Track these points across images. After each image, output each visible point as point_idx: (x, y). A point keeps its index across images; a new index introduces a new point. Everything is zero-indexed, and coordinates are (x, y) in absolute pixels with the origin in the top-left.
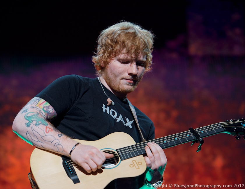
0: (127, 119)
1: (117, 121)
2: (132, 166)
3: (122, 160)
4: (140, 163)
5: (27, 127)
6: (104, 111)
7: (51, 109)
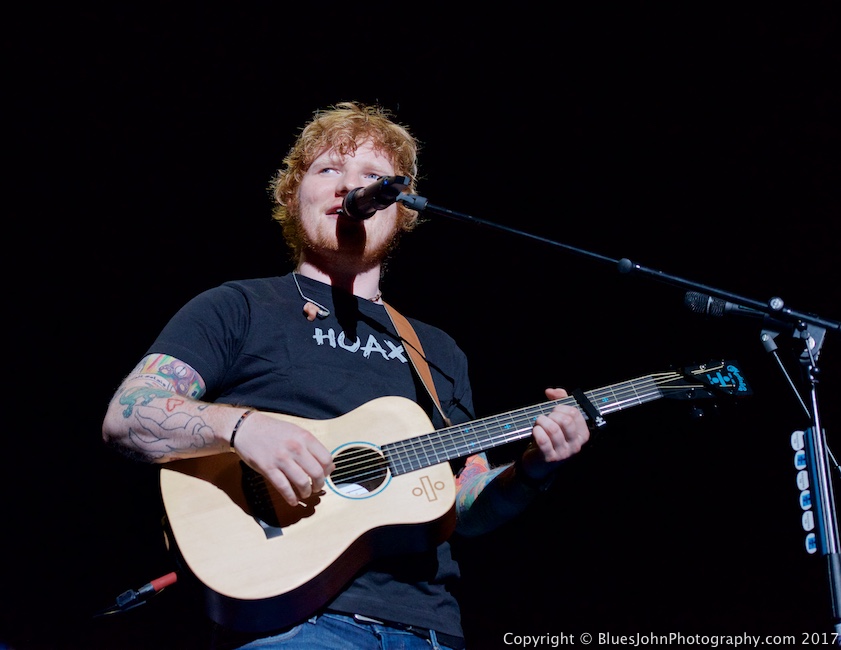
0: (390, 345)
1: (365, 355)
2: (418, 492)
3: (393, 475)
4: (439, 486)
5: (126, 419)
6: (320, 342)
7: (181, 368)
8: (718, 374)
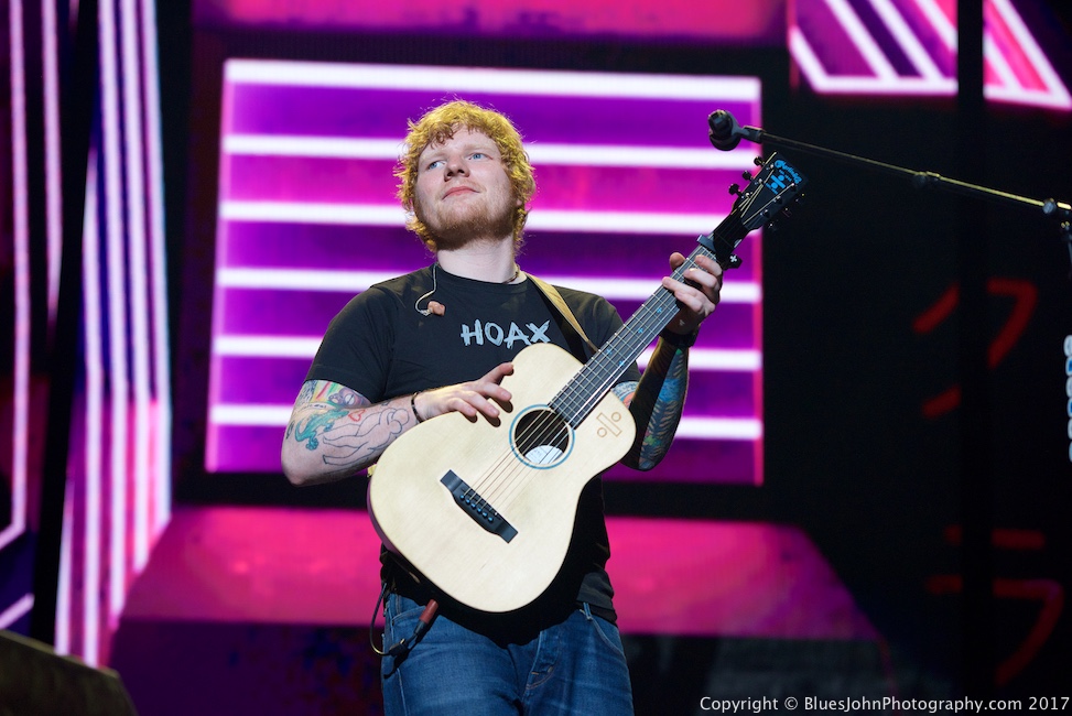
0: (532, 327)
1: (509, 347)
2: (602, 432)
3: (574, 429)
4: (616, 417)
6: (467, 342)
7: (349, 396)
8: (773, 178)
